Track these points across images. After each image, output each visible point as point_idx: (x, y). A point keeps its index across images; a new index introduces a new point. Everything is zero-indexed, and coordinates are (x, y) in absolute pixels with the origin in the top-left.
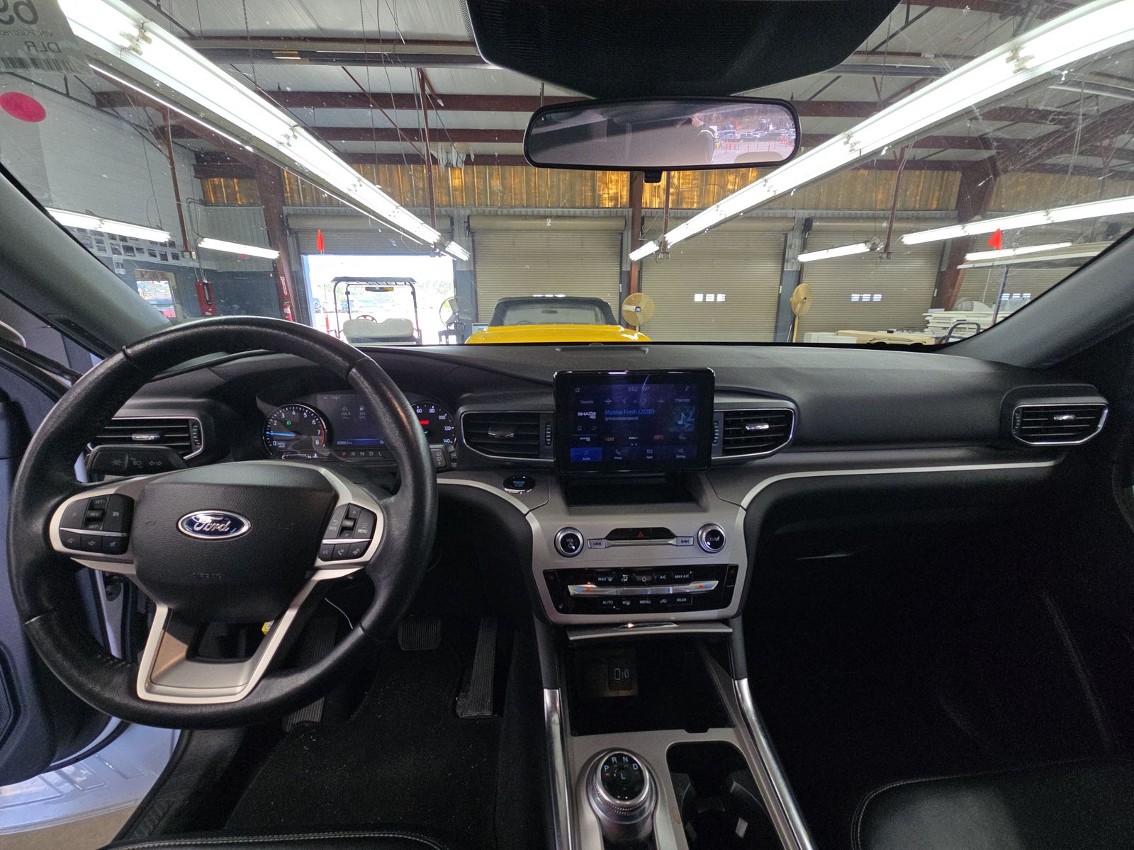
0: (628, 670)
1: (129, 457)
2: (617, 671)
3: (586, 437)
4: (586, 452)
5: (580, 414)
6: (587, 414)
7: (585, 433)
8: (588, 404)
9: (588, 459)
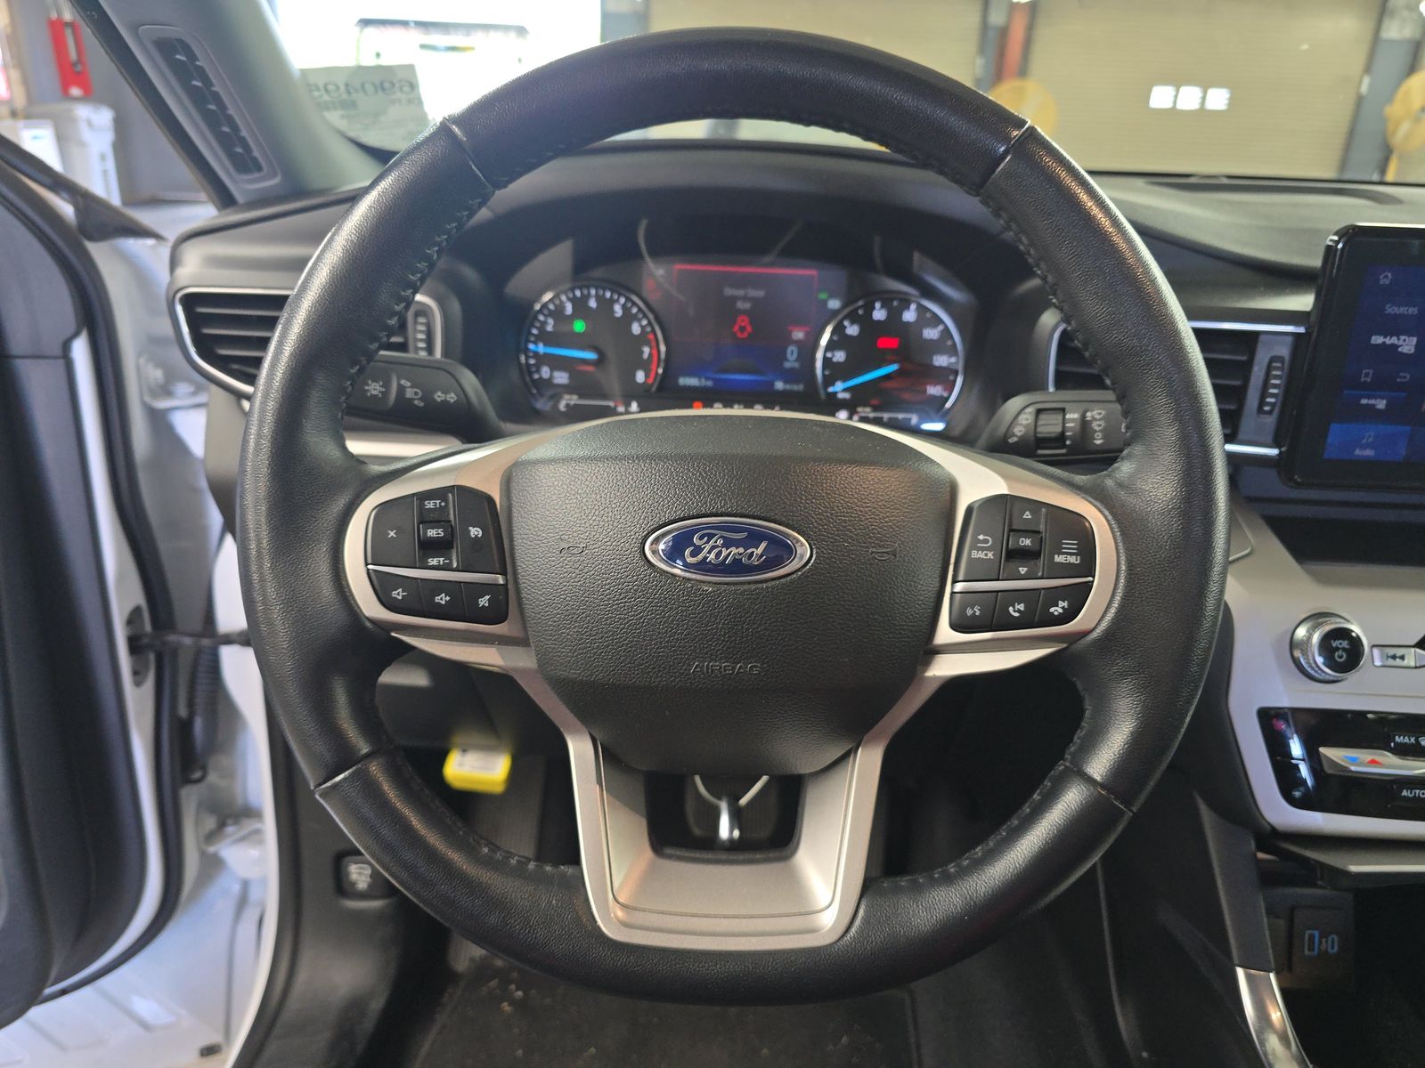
0: (1336, 938)
1: (398, 380)
2: (1312, 937)
3: (1375, 397)
4: (1370, 432)
5: (1377, 340)
6: (1394, 340)
7: (1374, 388)
8: (1402, 316)
9: (1369, 453)
